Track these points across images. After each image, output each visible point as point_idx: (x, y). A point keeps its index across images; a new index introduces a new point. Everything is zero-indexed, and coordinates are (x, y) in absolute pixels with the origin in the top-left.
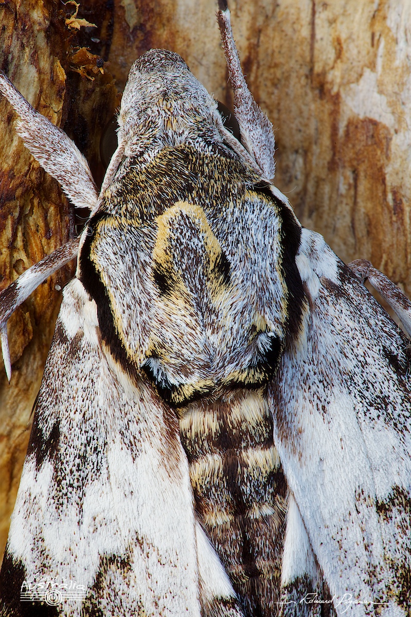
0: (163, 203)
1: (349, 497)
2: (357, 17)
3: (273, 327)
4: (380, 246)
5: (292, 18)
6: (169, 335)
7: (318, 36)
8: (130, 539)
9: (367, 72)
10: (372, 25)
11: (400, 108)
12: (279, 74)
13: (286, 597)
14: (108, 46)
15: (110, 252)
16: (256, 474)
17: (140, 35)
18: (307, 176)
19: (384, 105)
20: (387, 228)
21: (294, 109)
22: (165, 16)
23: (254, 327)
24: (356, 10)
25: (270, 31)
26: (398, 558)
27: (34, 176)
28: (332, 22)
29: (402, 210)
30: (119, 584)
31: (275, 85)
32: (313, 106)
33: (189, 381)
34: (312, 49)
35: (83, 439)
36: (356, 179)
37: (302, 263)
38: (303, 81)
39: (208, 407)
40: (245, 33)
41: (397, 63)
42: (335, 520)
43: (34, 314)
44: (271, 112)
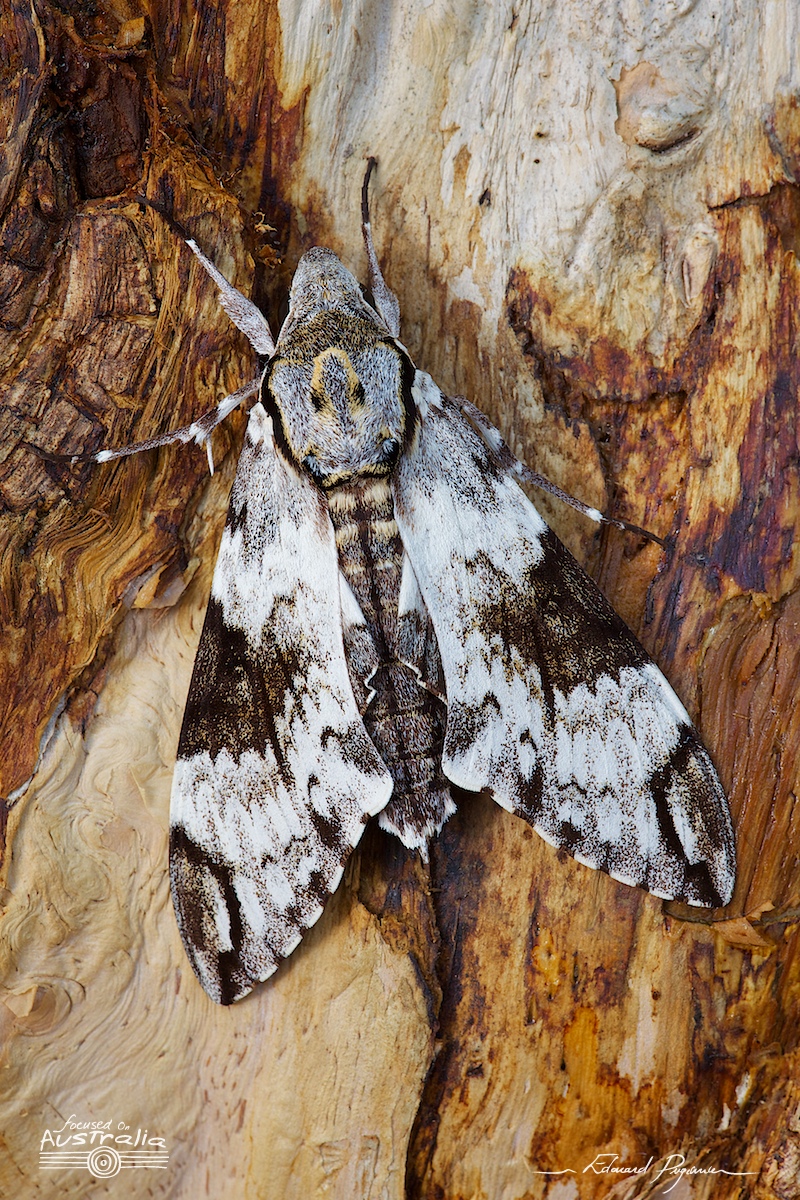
0: (319, 349)
1: (447, 556)
2: (460, 230)
3: (394, 436)
4: (473, 389)
5: (414, 231)
6: (321, 439)
7: (432, 244)
8: (295, 584)
9: (466, 268)
10: (469, 236)
11: (488, 293)
12: (405, 270)
13: (401, 624)
14: (286, 247)
15: (282, 382)
16: (381, 538)
17: (308, 240)
18: (423, 340)
19: (477, 292)
20: (478, 378)
21: (415, 294)
22: (326, 228)
23: (381, 435)
24: (459, 225)
25: (399, 240)
26: (480, 600)
27: (231, 334)
28: (442, 234)
29: (489, 364)
30: (287, 616)
31: (402, 277)
32: (428, 292)
33: (334, 471)
34: (428, 252)
35: (263, 515)
36: (457, 343)
37: (416, 393)
38: (422, 274)
39: (349, 490)
40: (382, 241)
41: (487, 262)
42: (437, 572)
43: (231, 432)
44: (399, 296)
